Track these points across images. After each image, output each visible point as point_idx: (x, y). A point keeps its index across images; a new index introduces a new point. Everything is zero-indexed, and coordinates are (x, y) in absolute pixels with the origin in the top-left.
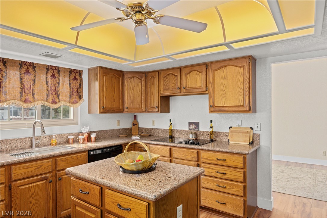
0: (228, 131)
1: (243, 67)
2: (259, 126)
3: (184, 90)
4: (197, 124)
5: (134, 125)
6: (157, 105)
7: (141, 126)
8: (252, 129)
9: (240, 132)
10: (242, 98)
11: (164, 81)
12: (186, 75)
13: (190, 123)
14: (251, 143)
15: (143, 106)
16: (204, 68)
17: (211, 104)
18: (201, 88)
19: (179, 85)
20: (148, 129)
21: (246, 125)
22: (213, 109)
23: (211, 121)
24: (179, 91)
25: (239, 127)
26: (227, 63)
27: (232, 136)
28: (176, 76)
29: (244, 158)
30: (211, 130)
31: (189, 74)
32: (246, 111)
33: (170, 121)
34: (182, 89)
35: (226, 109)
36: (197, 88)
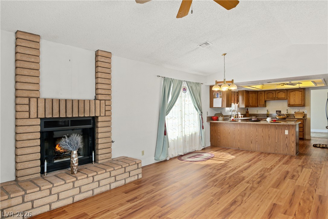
0: (294, 113)
1: (302, 92)
2: (306, 111)
3: (277, 99)
4: (280, 112)
5: (247, 113)
6: (263, 104)
7: (250, 113)
8: (304, 112)
9: (299, 113)
10: (301, 102)
11: (267, 95)
12: (278, 93)
13: (277, 111)
14: (303, 117)
15: (256, 105)
16: (286, 91)
17: (289, 104)
18: (284, 98)
19: (274, 97)
20: (255, 114)
21: (301, 111)
22: (290, 105)
23: (287, 110)
24: (274, 99)
25: (298, 112)
26: (295, 90)
27: (296, 115)
28: (273, 93)
29: (303, 120)
30: (287, 113)
31: (279, 93)
32: (303, 106)
33: (267, 110)
34: (276, 98)
35: (295, 105)
36: (282, 98)
